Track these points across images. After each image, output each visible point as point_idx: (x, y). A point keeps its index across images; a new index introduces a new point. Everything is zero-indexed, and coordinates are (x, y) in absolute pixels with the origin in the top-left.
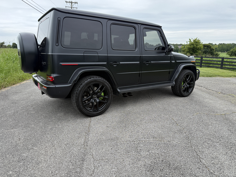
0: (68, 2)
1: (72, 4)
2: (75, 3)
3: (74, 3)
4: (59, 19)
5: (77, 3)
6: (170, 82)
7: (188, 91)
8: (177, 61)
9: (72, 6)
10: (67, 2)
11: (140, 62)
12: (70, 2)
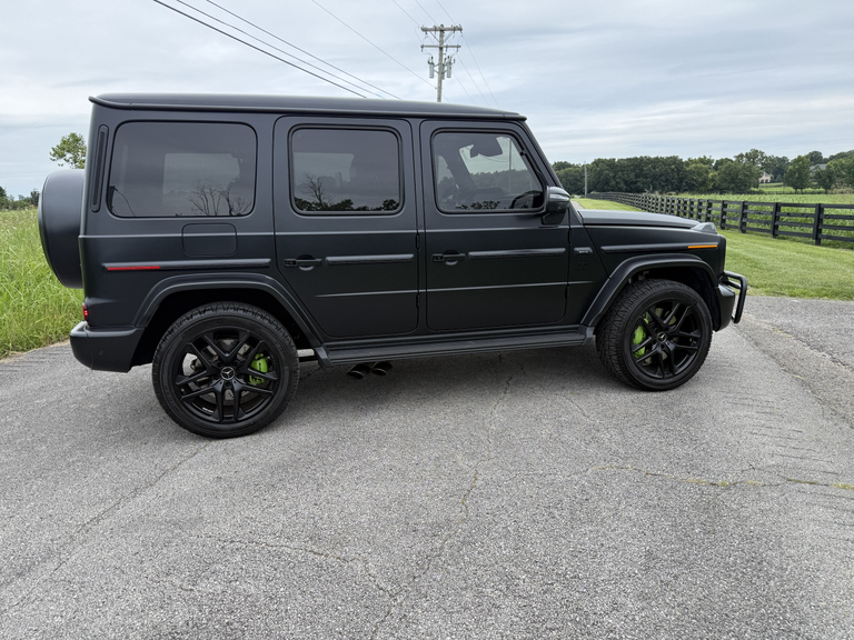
0: (430, 30)
1: (441, 36)
2: (454, 29)
3: (449, 29)
4: (104, 129)
5: (460, 30)
6: (575, 331)
7: (672, 370)
8: (605, 248)
9: (441, 42)
10: (425, 30)
11: (417, 256)
12: (435, 29)
